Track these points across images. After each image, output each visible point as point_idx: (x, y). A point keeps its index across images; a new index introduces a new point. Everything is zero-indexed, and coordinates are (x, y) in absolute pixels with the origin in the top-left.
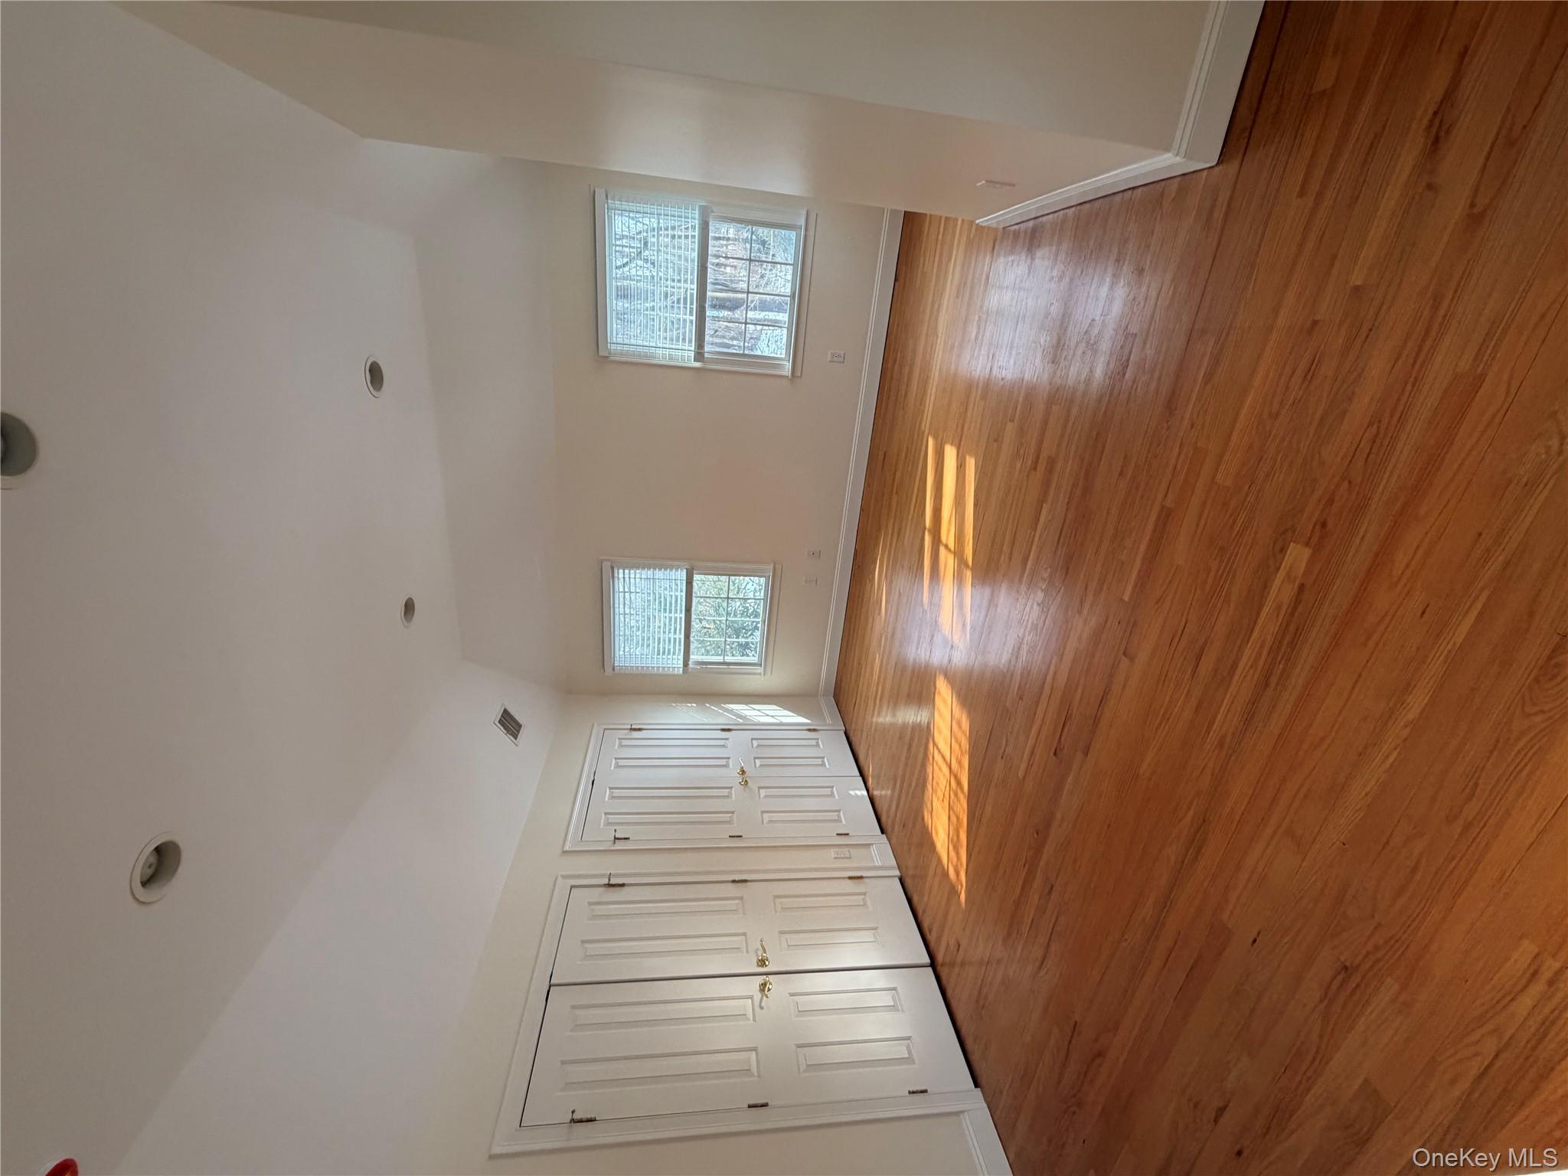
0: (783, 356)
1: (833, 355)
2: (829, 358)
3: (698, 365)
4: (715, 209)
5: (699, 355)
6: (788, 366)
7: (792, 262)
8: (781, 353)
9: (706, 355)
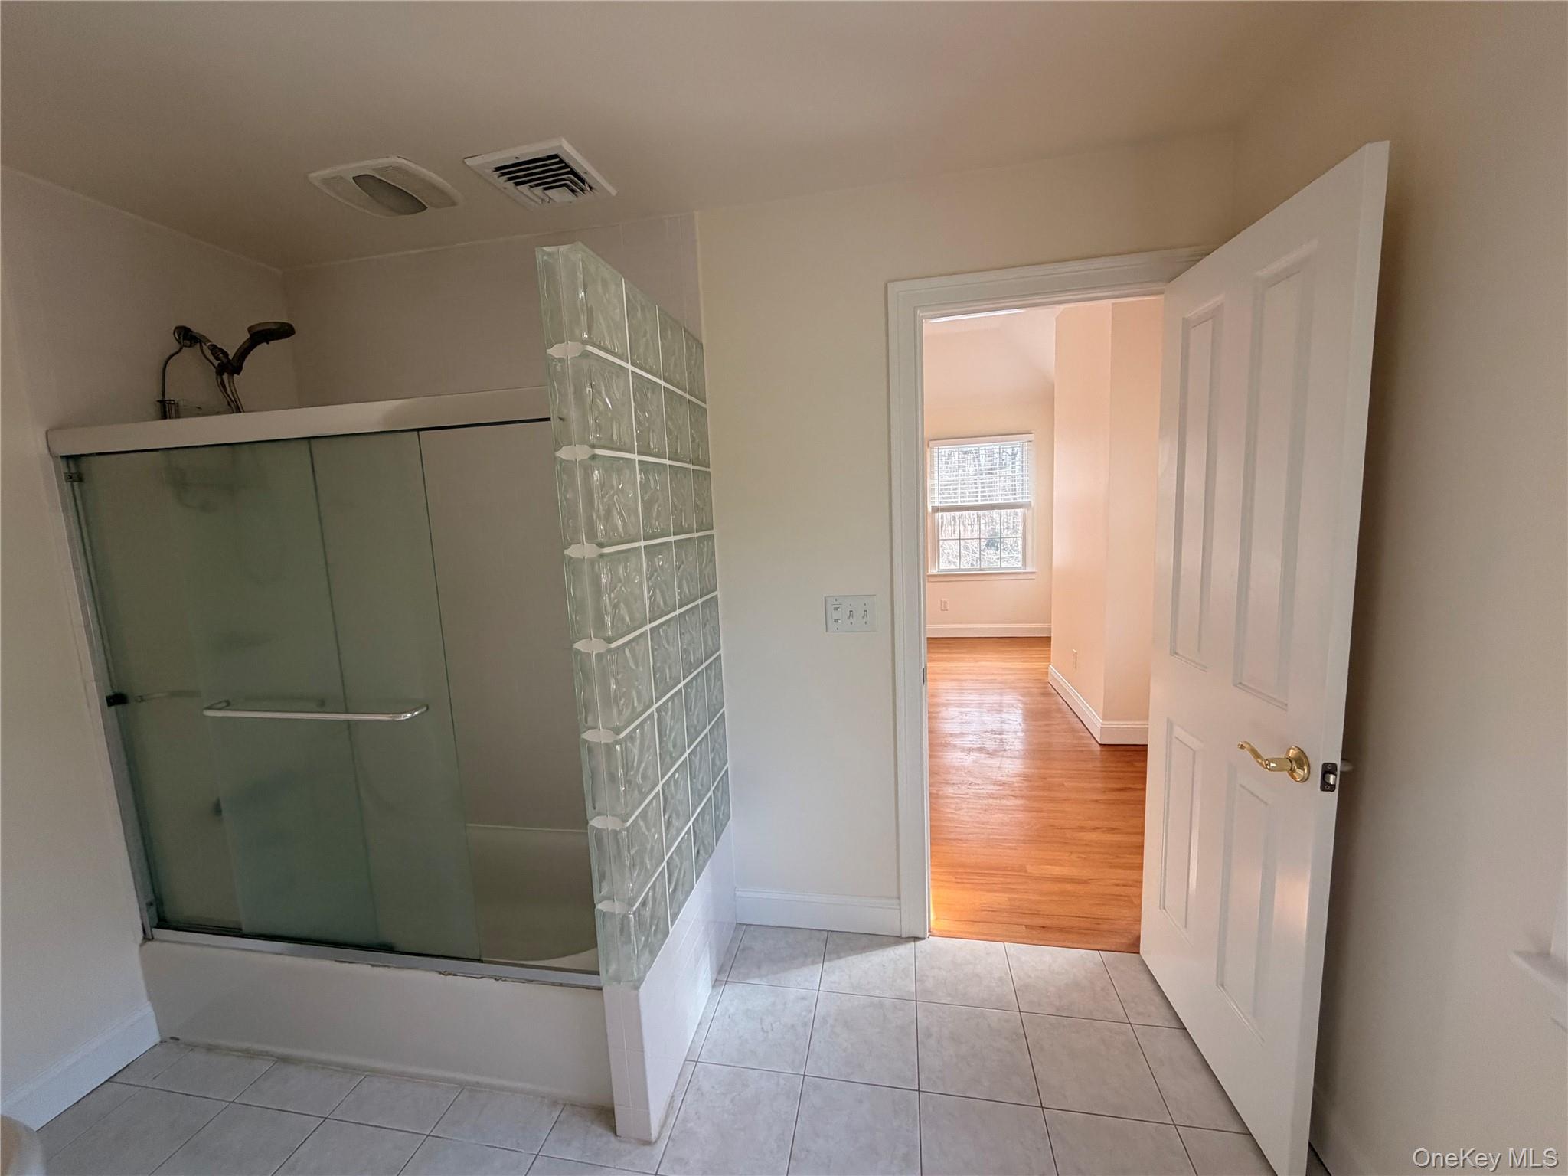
0: (941, 568)
1: (945, 602)
2: (943, 600)
3: (930, 509)
4: (1030, 512)
5: (936, 510)
6: (935, 572)
7: (1003, 566)
8: (943, 565)
9: (937, 514)
